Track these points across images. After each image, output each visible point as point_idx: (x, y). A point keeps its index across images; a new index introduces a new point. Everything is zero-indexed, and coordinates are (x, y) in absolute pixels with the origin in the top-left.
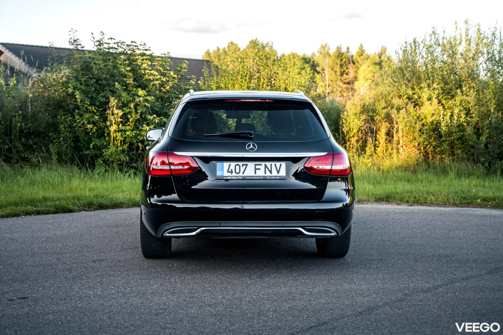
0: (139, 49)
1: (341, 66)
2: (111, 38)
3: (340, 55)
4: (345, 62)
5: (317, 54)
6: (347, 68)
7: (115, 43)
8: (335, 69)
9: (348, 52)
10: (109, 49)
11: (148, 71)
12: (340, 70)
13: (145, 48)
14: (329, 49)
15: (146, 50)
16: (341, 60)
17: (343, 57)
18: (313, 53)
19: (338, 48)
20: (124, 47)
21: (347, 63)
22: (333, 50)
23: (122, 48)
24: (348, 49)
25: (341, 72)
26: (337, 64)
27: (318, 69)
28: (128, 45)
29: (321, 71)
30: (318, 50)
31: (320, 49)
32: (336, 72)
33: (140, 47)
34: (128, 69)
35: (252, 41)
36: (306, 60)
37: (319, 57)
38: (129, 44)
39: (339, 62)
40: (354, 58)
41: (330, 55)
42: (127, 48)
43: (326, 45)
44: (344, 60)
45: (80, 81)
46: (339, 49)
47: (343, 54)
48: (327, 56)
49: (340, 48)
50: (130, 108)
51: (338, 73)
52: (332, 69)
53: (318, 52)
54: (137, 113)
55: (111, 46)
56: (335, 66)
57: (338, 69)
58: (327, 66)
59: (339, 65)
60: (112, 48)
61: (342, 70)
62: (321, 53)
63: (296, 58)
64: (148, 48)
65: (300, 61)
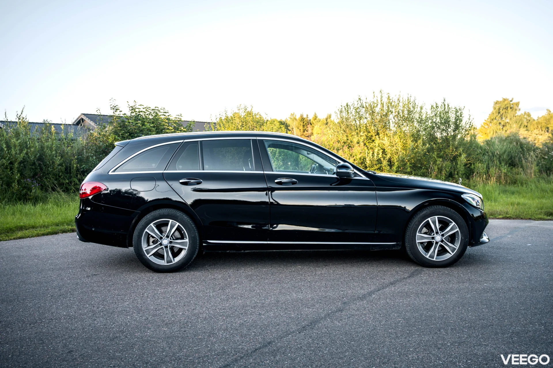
0: (160, 112)
1: (303, 126)
2: (141, 105)
3: (302, 119)
4: (306, 123)
5: (289, 119)
6: (307, 127)
7: (143, 108)
8: (300, 128)
9: (307, 117)
10: (139, 112)
11: (166, 127)
12: (302, 129)
13: (165, 111)
14: (296, 116)
15: (165, 113)
16: (303, 123)
17: (304, 120)
18: (287, 118)
19: (301, 115)
20: (150, 111)
21: (307, 124)
22: (298, 117)
23: (149, 111)
24: (307, 116)
25: (303, 130)
27: (289, 128)
28: (152, 110)
29: (291, 130)
31: (290, 116)
32: (300, 130)
33: (161, 111)
34: (152, 125)
36: (281, 123)
37: (290, 121)
38: (154, 108)
39: (302, 124)
40: (311, 121)
41: (296, 120)
42: (152, 111)
43: (294, 113)
44: (305, 123)
45: (119, 134)
46: (302, 116)
47: (304, 119)
48: (295, 120)
49: (303, 115)
51: (302, 131)
52: (298, 128)
53: (289, 118)
55: (141, 110)
56: (300, 126)
57: (301, 128)
58: (295, 126)
59: (302, 126)
60: (142, 112)
61: (304, 128)
62: (291, 118)
63: (275, 122)
64: (167, 111)
65: (278, 124)
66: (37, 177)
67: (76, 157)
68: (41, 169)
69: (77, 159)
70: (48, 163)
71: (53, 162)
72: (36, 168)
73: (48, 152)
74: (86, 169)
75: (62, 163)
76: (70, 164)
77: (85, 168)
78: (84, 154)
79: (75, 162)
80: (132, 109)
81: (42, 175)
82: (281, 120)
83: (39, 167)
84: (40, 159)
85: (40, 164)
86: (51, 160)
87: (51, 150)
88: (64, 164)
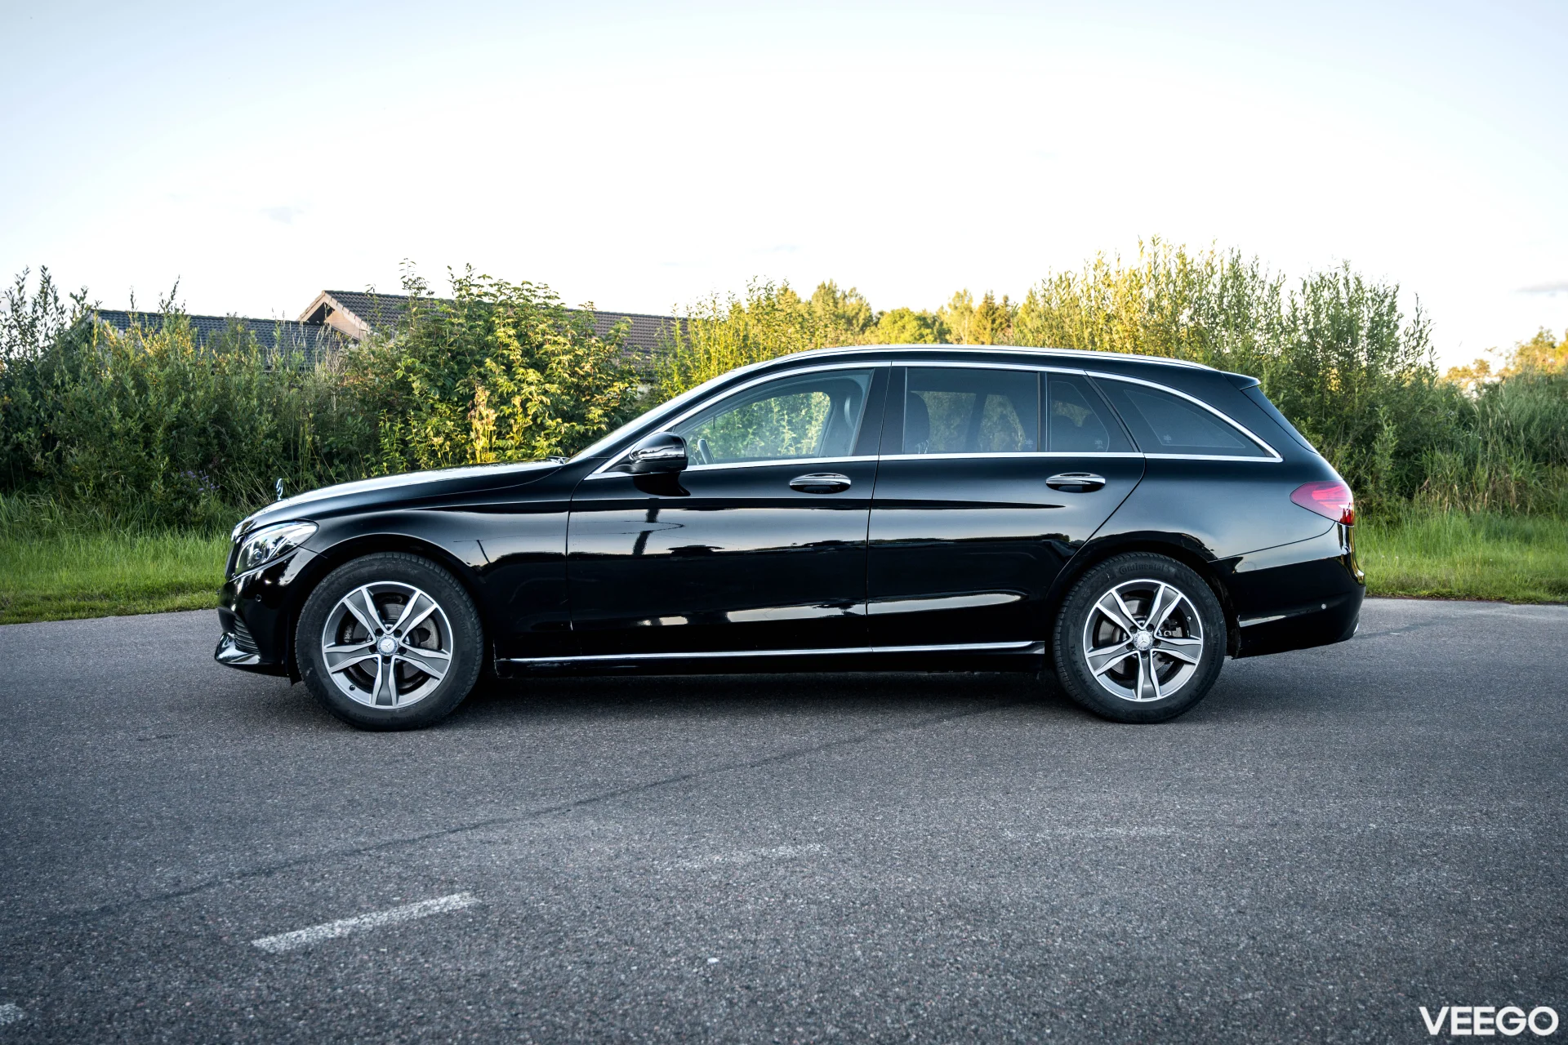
0: (535, 296)
1: (994, 331)
2: (484, 277)
3: (990, 310)
4: (1001, 323)
5: (949, 311)
7: (491, 285)
9: (1007, 306)
10: (479, 296)
11: (549, 337)
13: (547, 294)
14: (971, 300)
15: (549, 298)
16: (994, 321)
17: (997, 315)
18: (942, 308)
19: (987, 298)
20: (507, 292)
21: (1004, 326)
22: (977, 303)
23: (505, 294)
24: (1006, 299)
26: (985, 329)
27: (948, 337)
28: (515, 289)
30: (951, 301)
31: (954, 299)
33: (540, 293)
34: (513, 332)
35: (823, 286)
36: (924, 321)
37: (952, 315)
38: (519, 285)
39: (989, 326)
40: (1018, 317)
41: (971, 312)
42: (513, 294)
43: (965, 292)
44: (997, 322)
45: (422, 356)
46: (988, 300)
47: (998, 308)
48: (967, 314)
49: (992, 298)
50: (514, 406)
53: (949, 305)
54: (526, 415)
55: (484, 290)
56: (981, 331)
58: (967, 333)
59: (989, 329)
60: (486, 294)
62: (956, 308)
63: (906, 318)
64: (554, 294)
65: (915, 323)
66: (211, 466)
67: (311, 415)
68: (222, 446)
69: (315, 420)
70: (240, 429)
71: (253, 429)
72: (209, 444)
73: (241, 401)
74: (337, 447)
75: (276, 431)
76: (297, 434)
77: (334, 446)
78: (332, 408)
79: (307, 430)
80: (460, 289)
81: (224, 462)
82: (924, 311)
83: (215, 441)
84: (220, 419)
85: (218, 434)
86: (248, 420)
87: (247, 398)
88: (279, 435)
